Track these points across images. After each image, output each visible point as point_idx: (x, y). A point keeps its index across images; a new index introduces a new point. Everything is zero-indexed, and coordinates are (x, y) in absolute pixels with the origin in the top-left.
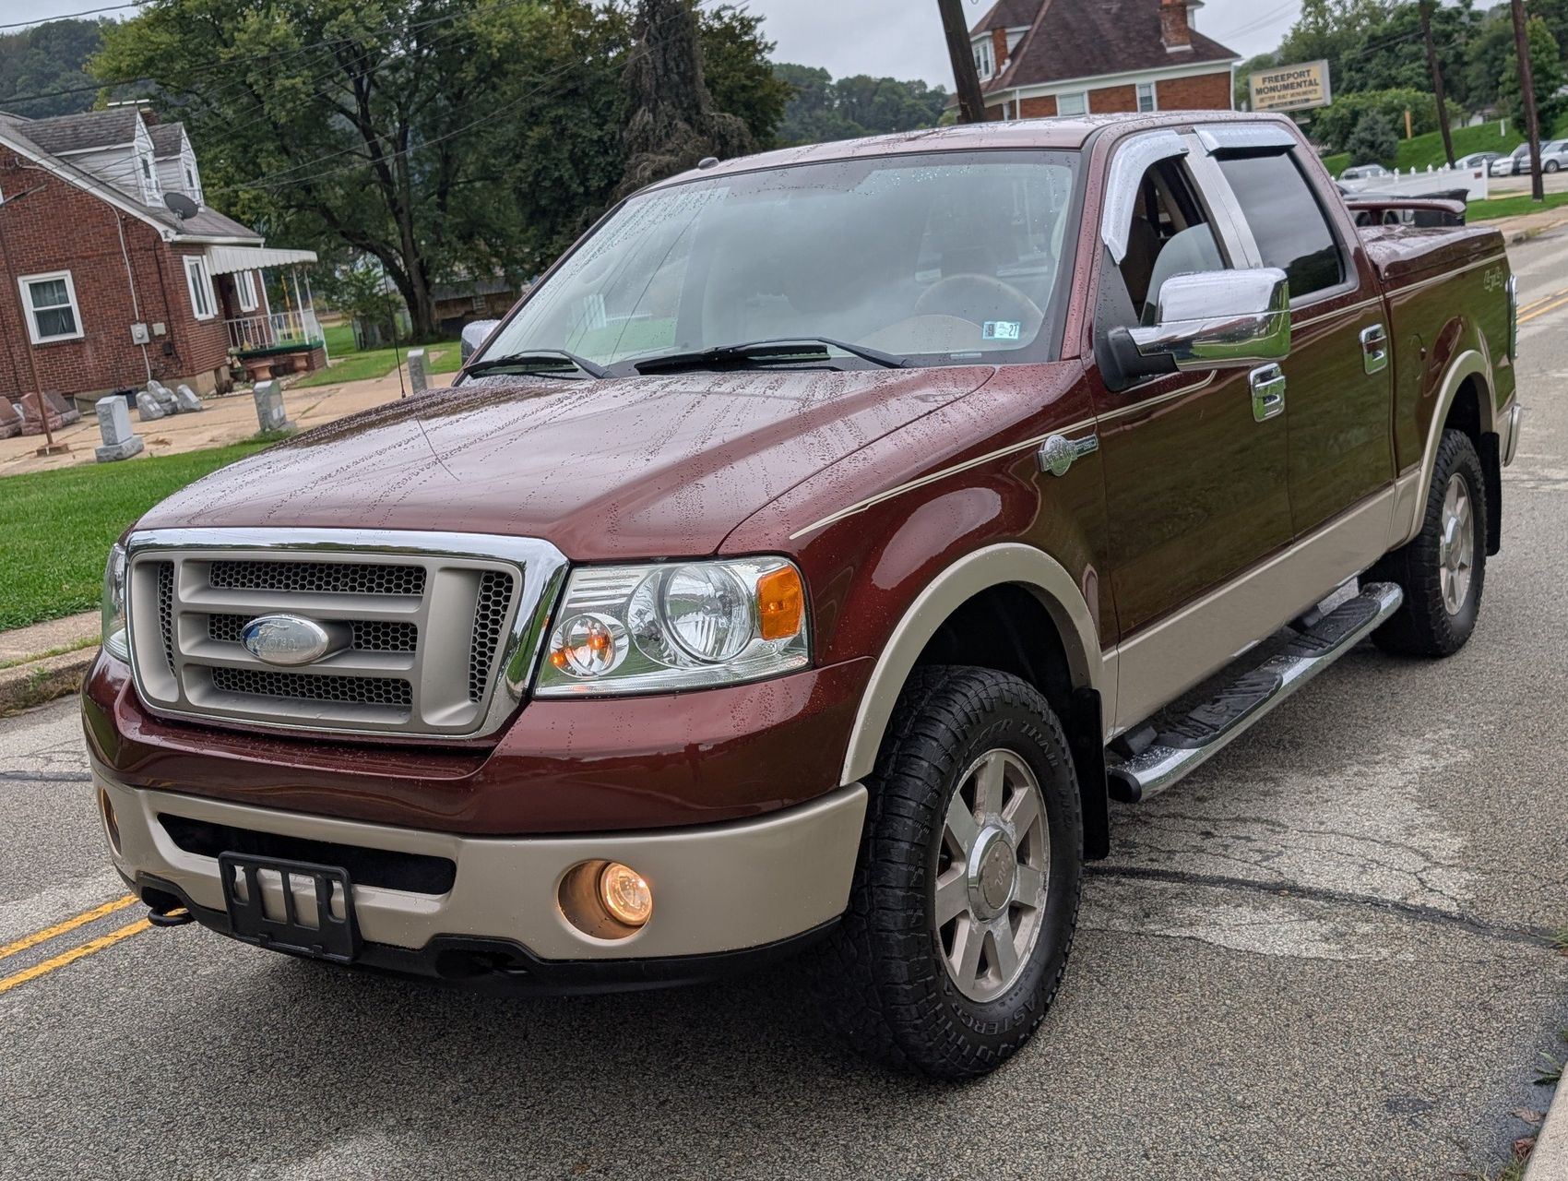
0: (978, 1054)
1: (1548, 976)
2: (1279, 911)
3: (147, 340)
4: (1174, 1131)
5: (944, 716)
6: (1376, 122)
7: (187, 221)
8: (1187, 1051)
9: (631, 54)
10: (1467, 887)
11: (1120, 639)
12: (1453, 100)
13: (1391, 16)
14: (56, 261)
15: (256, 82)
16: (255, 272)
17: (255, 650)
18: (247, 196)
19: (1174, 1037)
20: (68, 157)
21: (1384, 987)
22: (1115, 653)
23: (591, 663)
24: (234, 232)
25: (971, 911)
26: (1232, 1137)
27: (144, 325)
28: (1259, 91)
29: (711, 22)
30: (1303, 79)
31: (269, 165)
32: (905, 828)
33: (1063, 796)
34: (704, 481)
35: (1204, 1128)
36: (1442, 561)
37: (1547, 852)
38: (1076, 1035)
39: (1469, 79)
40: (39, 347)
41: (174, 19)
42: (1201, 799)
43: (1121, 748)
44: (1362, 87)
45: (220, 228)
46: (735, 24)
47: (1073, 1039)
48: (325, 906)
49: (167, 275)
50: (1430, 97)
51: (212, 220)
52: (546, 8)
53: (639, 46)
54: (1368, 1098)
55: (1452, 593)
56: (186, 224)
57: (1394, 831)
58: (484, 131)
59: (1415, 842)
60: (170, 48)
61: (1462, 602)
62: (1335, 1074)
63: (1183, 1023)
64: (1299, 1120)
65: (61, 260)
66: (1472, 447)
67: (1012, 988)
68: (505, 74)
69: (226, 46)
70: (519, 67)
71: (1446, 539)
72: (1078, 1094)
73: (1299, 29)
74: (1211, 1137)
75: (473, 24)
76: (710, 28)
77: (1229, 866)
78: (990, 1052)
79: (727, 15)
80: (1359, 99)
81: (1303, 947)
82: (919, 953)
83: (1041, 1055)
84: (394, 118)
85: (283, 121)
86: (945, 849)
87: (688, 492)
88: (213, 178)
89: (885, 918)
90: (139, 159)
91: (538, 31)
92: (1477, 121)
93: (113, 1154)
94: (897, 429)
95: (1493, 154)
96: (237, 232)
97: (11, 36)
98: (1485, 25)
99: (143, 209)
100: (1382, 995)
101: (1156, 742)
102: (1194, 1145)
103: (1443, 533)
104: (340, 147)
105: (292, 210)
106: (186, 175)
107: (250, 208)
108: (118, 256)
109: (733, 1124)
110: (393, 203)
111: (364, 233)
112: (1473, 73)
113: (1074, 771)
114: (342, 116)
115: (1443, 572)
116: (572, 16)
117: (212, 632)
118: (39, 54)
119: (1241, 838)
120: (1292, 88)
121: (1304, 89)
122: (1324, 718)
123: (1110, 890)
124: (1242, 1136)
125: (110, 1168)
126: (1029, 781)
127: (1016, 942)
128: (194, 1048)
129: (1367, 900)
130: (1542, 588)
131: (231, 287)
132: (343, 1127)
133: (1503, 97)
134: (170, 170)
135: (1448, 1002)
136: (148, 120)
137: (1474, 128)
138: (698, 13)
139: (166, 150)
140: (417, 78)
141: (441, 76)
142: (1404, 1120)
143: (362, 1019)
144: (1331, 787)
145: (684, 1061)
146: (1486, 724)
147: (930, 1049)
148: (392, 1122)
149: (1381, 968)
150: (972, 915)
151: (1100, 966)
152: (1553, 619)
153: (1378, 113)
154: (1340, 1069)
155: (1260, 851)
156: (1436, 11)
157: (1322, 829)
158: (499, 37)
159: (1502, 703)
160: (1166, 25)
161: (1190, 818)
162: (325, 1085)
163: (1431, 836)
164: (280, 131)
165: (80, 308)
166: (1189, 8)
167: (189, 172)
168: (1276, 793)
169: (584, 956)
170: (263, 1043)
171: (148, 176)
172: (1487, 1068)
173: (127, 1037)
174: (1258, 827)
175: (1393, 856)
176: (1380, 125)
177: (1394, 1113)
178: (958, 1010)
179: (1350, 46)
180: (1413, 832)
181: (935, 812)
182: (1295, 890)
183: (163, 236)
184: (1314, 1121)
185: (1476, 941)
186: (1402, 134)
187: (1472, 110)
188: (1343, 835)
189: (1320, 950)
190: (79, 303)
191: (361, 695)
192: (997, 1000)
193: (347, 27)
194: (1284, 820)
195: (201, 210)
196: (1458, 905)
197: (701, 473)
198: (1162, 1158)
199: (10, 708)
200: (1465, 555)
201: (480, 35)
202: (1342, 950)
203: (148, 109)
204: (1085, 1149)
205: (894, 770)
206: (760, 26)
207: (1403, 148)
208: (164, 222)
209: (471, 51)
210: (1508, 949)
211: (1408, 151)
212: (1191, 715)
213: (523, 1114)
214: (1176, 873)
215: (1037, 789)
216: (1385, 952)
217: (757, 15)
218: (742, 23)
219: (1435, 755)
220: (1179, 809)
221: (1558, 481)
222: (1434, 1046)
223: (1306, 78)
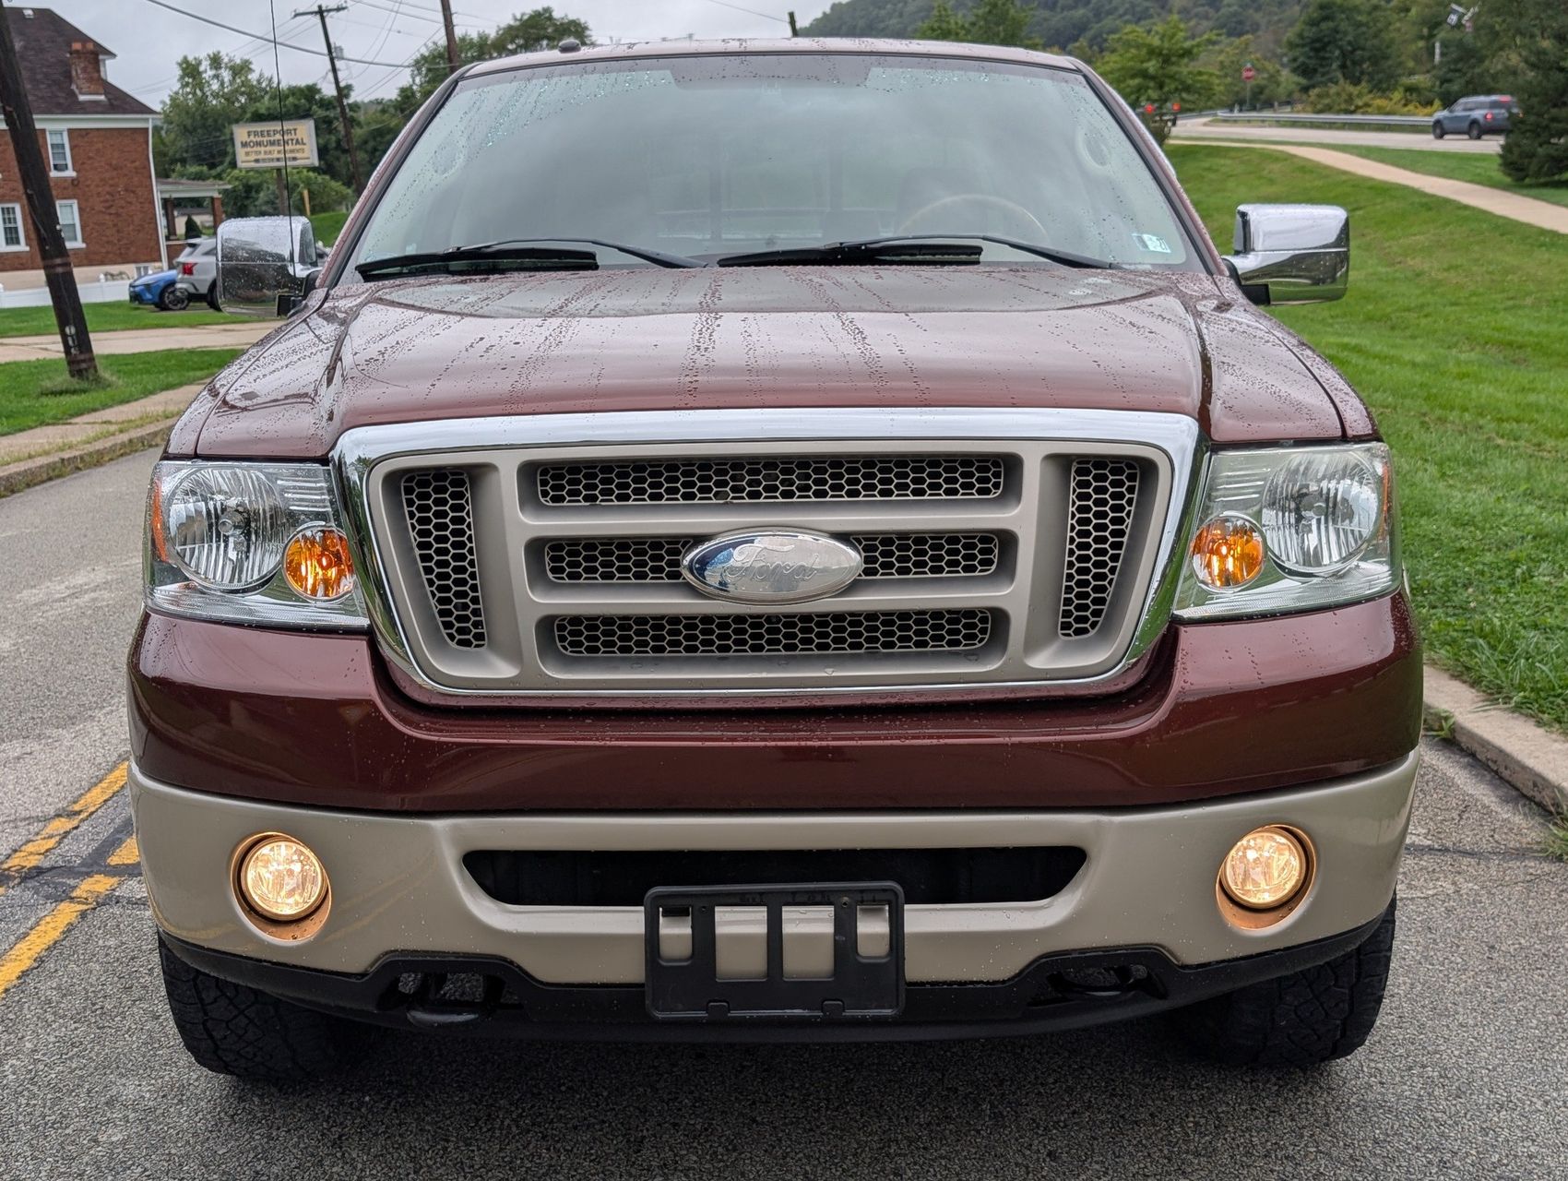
17: (724, 584)
30: (289, 137)
48: (850, 943)
73: (177, 98)
117: (557, 571)
120: (279, 145)
121: (290, 147)
160: (77, 70)
166: (101, 57)
186: (302, 211)
223: (293, 136)
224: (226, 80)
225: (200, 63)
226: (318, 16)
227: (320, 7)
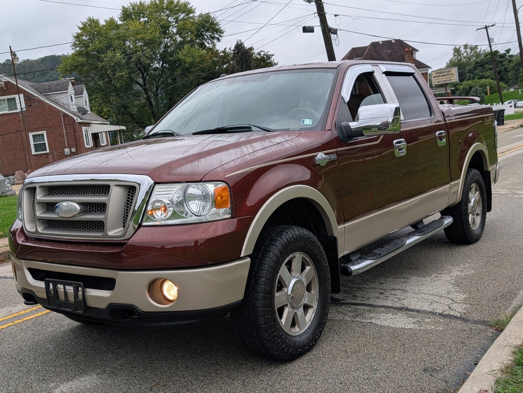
0: (290, 352)
1: (486, 334)
2: (400, 315)
3: (69, 153)
4: (352, 376)
5: (279, 239)
6: (478, 90)
7: (84, 116)
8: (361, 354)
9: (231, 66)
10: (464, 309)
11: (345, 221)
12: (504, 83)
13: (483, 56)
14: (41, 128)
15: (110, 73)
16: (106, 132)
17: (58, 213)
18: (106, 110)
19: (358, 350)
20: (47, 95)
21: (430, 337)
22: (343, 226)
23: (161, 215)
24: (99, 120)
25: (289, 305)
26: (370, 378)
27: (69, 149)
28: (435, 77)
29: (257, 56)
30: (449, 73)
31: (113, 100)
32: (264, 274)
33: (323, 270)
34: (201, 160)
35: (362, 376)
36: (469, 211)
37: (493, 299)
38: (326, 349)
39: (509, 76)
40: (35, 155)
41: (85, 54)
42: (382, 284)
43: (347, 259)
44: (474, 78)
45: (95, 118)
46: (265, 57)
47: (325, 351)
48: (76, 295)
49: (77, 133)
50: (495, 82)
51: (93, 116)
52: (204, 51)
53: (233, 63)
54: (418, 368)
55: (474, 222)
56: (83, 117)
57: (444, 293)
58: (183, 90)
59: (450, 296)
60: (83, 63)
61: (478, 226)
62: (409, 361)
63: (361, 346)
64: (394, 374)
65: (43, 128)
66: (480, 174)
67: (304, 332)
68: (190, 72)
69: (101, 62)
70: (194, 70)
71: (471, 204)
72: (323, 366)
73: (452, 60)
74: (364, 378)
75: (180, 56)
76: (257, 58)
77: (387, 303)
78: (294, 352)
79: (262, 53)
80: (472, 82)
81: (406, 325)
82: (268, 315)
83: (313, 355)
84: (154, 86)
85: (118, 86)
86: (280, 282)
87: (196, 163)
88: (95, 104)
89: (256, 302)
90: (70, 96)
91: (201, 58)
92: (512, 90)
93: (8, 380)
94: (267, 147)
95: (517, 100)
96: (100, 120)
97: (34, 60)
98: (514, 59)
99: (70, 111)
100: (429, 339)
101: (360, 258)
102: (357, 381)
103: (470, 202)
104: (137, 95)
105: (120, 115)
106: (85, 101)
107: (107, 114)
108: (61, 126)
109: (209, 373)
110: (153, 113)
111: (143, 122)
112: (510, 74)
113: (327, 262)
114: (137, 85)
115: (470, 216)
116: (212, 54)
117: (47, 209)
118: (43, 66)
119: (393, 295)
120: (446, 76)
121: (449, 76)
122: (428, 261)
123: (346, 309)
124: (374, 378)
125: (6, 383)
126: (311, 264)
127: (306, 318)
128: (41, 351)
129: (430, 312)
130: (508, 225)
131: (98, 137)
132: (82, 372)
133: (520, 82)
134: (79, 100)
135: (451, 341)
136: (73, 84)
137: (511, 92)
138: (253, 53)
139: (78, 93)
140: (162, 73)
141: (170, 72)
142: (428, 374)
143: (96, 343)
144: (426, 280)
145: (197, 355)
146: (481, 263)
147: (272, 348)
148: (99, 372)
149: (431, 331)
150: (289, 306)
151: (338, 330)
152: (510, 233)
153: (479, 87)
154: (411, 360)
155: (398, 298)
156: (498, 54)
157: (420, 292)
158: (189, 60)
159: (488, 257)
160: (406, 57)
161: (377, 289)
162: (80, 361)
163: (456, 294)
164: (117, 89)
165: (48, 143)
166: (414, 52)
167: (86, 101)
168: (407, 282)
169: (155, 311)
170: (63, 349)
171: (72, 101)
172: (459, 360)
173: (20, 348)
174: (399, 291)
175: (442, 300)
176: (479, 91)
177: (426, 372)
178: (283, 336)
179: (469, 66)
180: (450, 293)
181: (276, 269)
182: (407, 309)
183: (76, 120)
184: (398, 374)
185: (464, 324)
186: (486, 94)
187: (510, 86)
188: (426, 294)
189: (412, 326)
190: (48, 141)
191: (90, 227)
192: (298, 335)
193: (140, 57)
194: (408, 290)
195: (88, 112)
196: (460, 314)
197: (200, 158)
198: (346, 384)
199: (7, 259)
200: (479, 210)
201: (183, 60)
202: (419, 326)
203: (74, 81)
204: (321, 381)
205: (262, 255)
206: (273, 57)
207: (486, 98)
208: (77, 116)
209: (180, 65)
210: (474, 327)
211: (488, 99)
212: (373, 251)
213: (141, 370)
214: (369, 304)
215: (314, 267)
216: (433, 327)
217: (272, 54)
218: (267, 56)
219: (462, 271)
220: (374, 286)
221: (520, 194)
222: (443, 353)
223: (450, 73)
224: (469, 52)
225: (460, 48)
226: (485, 29)
227: (486, 26)
